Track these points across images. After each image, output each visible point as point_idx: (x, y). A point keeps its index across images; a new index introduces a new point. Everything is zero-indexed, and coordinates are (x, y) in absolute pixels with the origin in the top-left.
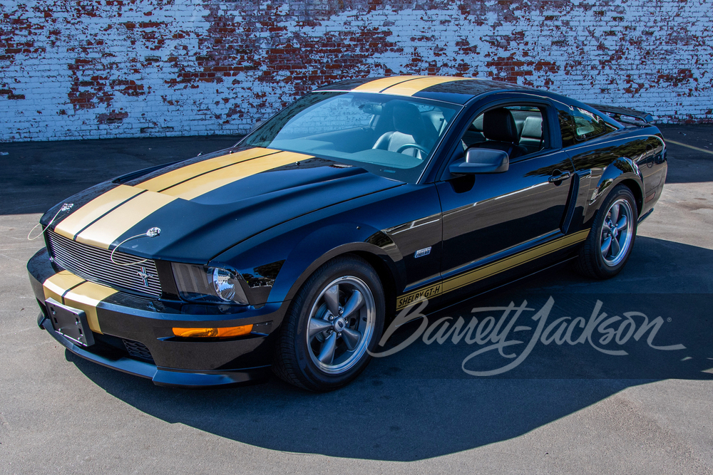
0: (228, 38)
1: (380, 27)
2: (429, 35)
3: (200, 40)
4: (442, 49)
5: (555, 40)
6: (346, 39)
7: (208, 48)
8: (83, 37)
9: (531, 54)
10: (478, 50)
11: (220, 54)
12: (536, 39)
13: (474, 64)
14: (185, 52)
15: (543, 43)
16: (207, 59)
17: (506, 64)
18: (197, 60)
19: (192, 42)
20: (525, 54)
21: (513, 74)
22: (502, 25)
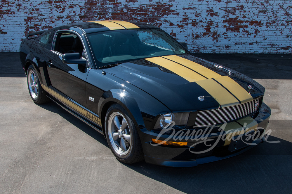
0: (93, 8)
1: (167, 3)
2: (192, 7)
3: (81, 8)
4: (199, 14)
5: (261, 10)
6: (150, 8)
7: (85, 12)
8: (30, 7)
9: (247, 17)
10: (218, 14)
11: (90, 15)
12: (250, 9)
13: (216, 21)
14: (74, 14)
15: (254, 11)
16: (84, 17)
17: (234, 22)
18: (80, 17)
19: (77, 10)
20: (244, 17)
21: (237, 26)
22: (231, 2)
